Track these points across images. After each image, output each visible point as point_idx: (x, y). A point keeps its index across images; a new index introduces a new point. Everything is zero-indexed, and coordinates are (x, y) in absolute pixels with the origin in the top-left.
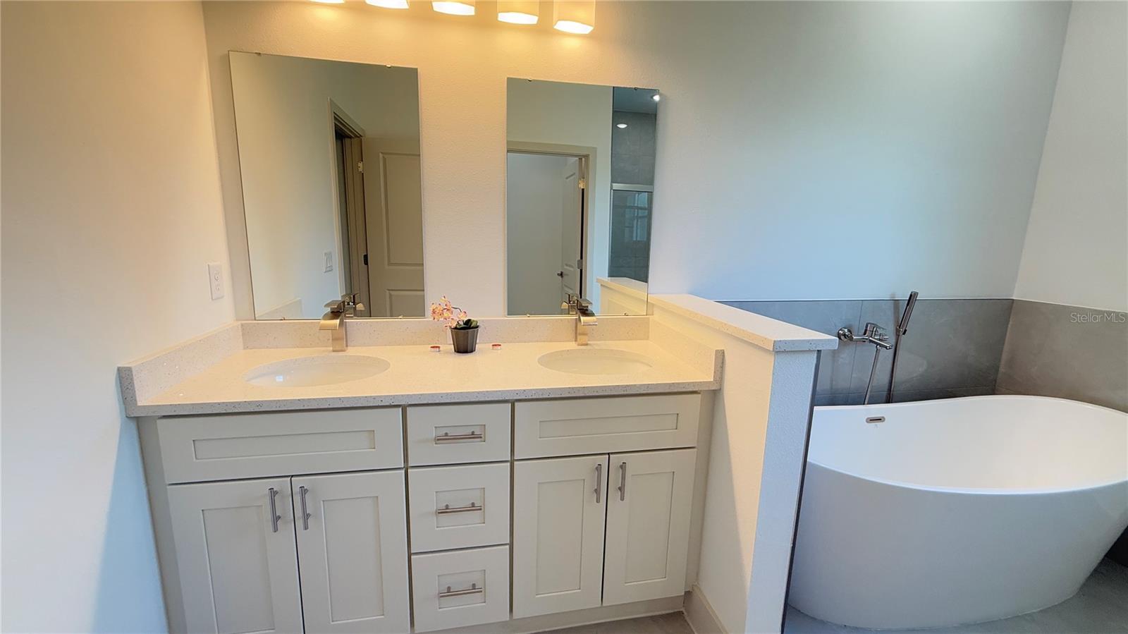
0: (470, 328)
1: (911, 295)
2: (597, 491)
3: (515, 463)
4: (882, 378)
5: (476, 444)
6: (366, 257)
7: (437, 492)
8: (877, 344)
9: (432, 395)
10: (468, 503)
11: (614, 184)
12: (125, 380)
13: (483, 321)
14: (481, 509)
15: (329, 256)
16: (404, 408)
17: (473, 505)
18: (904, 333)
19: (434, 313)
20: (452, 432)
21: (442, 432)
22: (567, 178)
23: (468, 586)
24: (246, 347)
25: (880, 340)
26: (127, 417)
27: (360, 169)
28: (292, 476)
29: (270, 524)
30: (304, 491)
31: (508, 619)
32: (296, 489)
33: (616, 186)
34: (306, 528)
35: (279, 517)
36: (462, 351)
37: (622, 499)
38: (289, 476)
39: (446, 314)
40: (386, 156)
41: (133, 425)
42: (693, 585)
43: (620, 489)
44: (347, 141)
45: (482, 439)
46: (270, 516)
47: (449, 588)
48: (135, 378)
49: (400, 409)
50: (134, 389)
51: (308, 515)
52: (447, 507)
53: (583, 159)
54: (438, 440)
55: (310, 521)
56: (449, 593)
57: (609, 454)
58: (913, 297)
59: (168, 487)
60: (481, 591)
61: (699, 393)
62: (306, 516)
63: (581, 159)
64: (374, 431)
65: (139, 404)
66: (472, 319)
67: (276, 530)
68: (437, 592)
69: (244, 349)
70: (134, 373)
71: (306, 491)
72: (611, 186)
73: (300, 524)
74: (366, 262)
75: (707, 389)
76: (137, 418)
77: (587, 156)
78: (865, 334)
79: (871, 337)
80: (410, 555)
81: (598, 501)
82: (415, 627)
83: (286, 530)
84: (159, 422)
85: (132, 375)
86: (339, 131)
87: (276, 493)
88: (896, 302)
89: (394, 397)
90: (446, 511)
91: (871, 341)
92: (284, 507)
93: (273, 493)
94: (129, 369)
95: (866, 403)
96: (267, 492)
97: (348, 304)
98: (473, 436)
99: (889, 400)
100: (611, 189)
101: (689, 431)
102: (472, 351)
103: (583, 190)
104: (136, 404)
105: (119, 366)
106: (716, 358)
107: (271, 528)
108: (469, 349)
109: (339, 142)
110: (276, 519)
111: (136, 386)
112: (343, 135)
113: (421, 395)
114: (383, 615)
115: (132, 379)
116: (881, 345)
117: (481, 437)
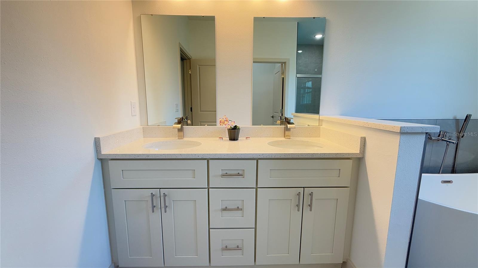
0: (236, 129)
1: (467, 116)
2: (298, 206)
3: (258, 189)
4: (449, 161)
5: (240, 178)
6: (191, 108)
7: (222, 200)
8: (447, 141)
9: (221, 154)
10: (236, 207)
11: (297, 75)
12: (97, 142)
13: (242, 127)
14: (242, 210)
15: (177, 105)
16: (208, 160)
17: (238, 208)
18: (462, 137)
19: (221, 122)
20: (229, 172)
21: (225, 172)
22: (275, 74)
23: (235, 246)
24: (144, 137)
25: (449, 139)
26: (97, 158)
27: (190, 72)
28: (160, 188)
29: (151, 209)
30: (165, 195)
31: (254, 265)
32: (162, 194)
33: (299, 75)
34: (165, 212)
35: (155, 206)
36: (232, 139)
37: (311, 210)
38: (159, 188)
39: (226, 122)
40: (200, 66)
41: (99, 163)
42: (347, 259)
43: (309, 205)
44: (185, 61)
45: (243, 176)
46: (151, 205)
47: (226, 246)
48: (101, 142)
49: (206, 160)
50: (100, 146)
51: (167, 206)
52: (226, 208)
53: (283, 64)
54: (223, 176)
55: (167, 209)
56: (226, 248)
57: (304, 187)
58: (468, 117)
59: (112, 190)
60: (241, 250)
61: (352, 159)
62: (166, 207)
63: (282, 64)
64: (195, 170)
65: (102, 153)
66: (237, 126)
67: (153, 212)
68: (221, 247)
69: (143, 138)
70: (101, 140)
71: (166, 195)
72: (296, 76)
73: (163, 210)
74: (191, 111)
75: (356, 157)
76: (101, 159)
77: (285, 63)
78: (439, 136)
79: (443, 138)
80: (209, 229)
81: (298, 210)
82: (211, 263)
83: (157, 213)
84: (110, 161)
85: (100, 141)
86: (182, 57)
87: (154, 195)
88: (457, 121)
89: (204, 154)
90: (226, 209)
91: (443, 140)
92: (157, 202)
93: (153, 195)
94: (99, 138)
95: (440, 172)
96: (150, 194)
97: (185, 120)
98: (239, 175)
99: (453, 171)
100: (296, 77)
101: (346, 179)
102: (237, 140)
103: (283, 78)
104: (101, 153)
105: (95, 137)
106: (361, 141)
107: (151, 211)
108: (236, 139)
109: (182, 61)
110: (154, 207)
111: (101, 145)
112: (184, 59)
113: (216, 154)
114: (197, 256)
115: (100, 143)
116: (449, 142)
117: (242, 175)
